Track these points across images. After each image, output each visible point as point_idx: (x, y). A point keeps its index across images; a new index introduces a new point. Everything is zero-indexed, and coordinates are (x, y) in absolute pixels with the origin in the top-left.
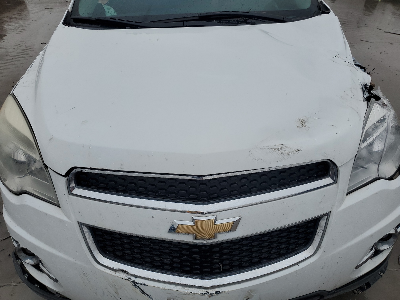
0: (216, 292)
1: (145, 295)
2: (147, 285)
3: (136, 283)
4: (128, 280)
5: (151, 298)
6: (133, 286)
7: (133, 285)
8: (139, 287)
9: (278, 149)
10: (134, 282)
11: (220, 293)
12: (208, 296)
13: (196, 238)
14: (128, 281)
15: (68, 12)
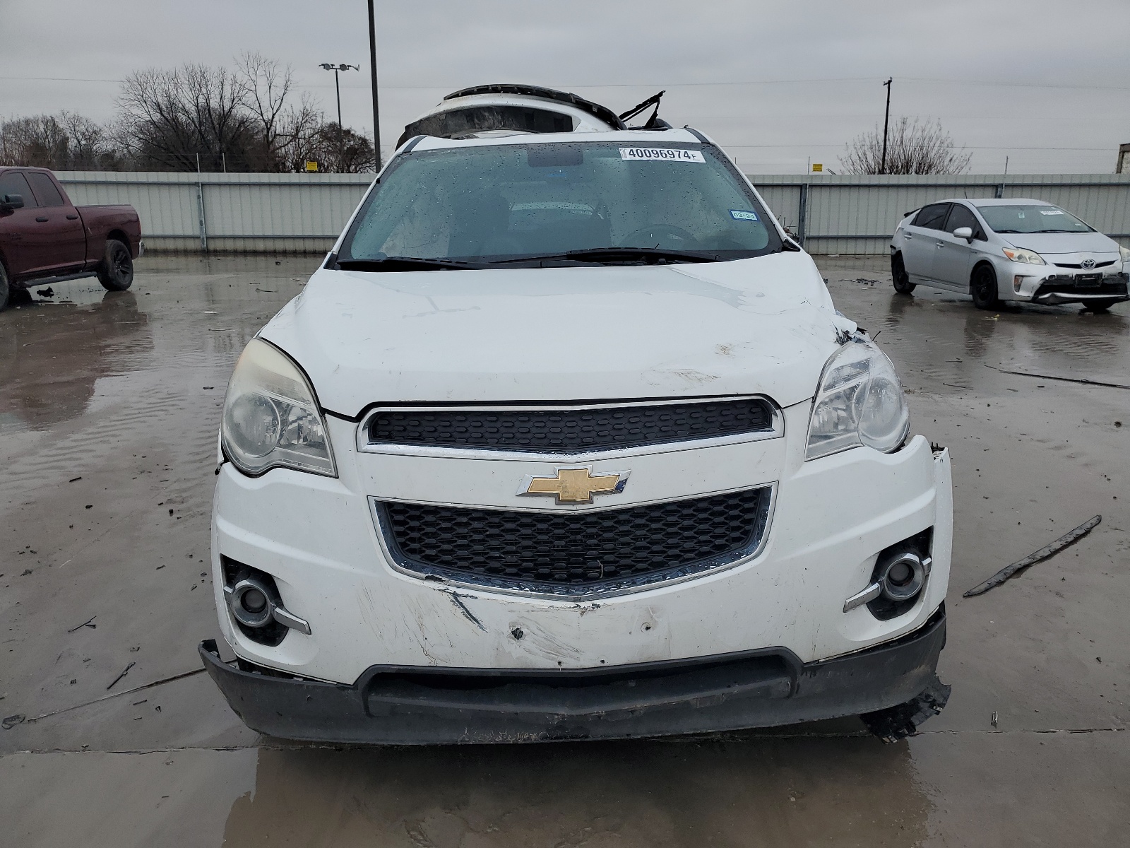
0: (593, 605)
1: (470, 620)
2: (477, 598)
3: (458, 595)
4: (444, 591)
5: (481, 627)
6: (452, 603)
7: (453, 601)
8: (461, 604)
9: (685, 374)
10: (455, 595)
11: (599, 606)
12: (580, 612)
13: (560, 502)
14: (444, 593)
15: (332, 254)
